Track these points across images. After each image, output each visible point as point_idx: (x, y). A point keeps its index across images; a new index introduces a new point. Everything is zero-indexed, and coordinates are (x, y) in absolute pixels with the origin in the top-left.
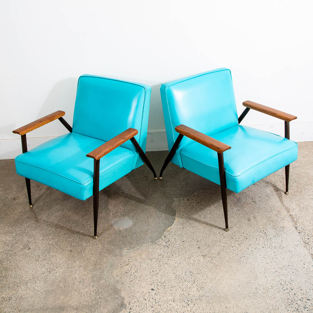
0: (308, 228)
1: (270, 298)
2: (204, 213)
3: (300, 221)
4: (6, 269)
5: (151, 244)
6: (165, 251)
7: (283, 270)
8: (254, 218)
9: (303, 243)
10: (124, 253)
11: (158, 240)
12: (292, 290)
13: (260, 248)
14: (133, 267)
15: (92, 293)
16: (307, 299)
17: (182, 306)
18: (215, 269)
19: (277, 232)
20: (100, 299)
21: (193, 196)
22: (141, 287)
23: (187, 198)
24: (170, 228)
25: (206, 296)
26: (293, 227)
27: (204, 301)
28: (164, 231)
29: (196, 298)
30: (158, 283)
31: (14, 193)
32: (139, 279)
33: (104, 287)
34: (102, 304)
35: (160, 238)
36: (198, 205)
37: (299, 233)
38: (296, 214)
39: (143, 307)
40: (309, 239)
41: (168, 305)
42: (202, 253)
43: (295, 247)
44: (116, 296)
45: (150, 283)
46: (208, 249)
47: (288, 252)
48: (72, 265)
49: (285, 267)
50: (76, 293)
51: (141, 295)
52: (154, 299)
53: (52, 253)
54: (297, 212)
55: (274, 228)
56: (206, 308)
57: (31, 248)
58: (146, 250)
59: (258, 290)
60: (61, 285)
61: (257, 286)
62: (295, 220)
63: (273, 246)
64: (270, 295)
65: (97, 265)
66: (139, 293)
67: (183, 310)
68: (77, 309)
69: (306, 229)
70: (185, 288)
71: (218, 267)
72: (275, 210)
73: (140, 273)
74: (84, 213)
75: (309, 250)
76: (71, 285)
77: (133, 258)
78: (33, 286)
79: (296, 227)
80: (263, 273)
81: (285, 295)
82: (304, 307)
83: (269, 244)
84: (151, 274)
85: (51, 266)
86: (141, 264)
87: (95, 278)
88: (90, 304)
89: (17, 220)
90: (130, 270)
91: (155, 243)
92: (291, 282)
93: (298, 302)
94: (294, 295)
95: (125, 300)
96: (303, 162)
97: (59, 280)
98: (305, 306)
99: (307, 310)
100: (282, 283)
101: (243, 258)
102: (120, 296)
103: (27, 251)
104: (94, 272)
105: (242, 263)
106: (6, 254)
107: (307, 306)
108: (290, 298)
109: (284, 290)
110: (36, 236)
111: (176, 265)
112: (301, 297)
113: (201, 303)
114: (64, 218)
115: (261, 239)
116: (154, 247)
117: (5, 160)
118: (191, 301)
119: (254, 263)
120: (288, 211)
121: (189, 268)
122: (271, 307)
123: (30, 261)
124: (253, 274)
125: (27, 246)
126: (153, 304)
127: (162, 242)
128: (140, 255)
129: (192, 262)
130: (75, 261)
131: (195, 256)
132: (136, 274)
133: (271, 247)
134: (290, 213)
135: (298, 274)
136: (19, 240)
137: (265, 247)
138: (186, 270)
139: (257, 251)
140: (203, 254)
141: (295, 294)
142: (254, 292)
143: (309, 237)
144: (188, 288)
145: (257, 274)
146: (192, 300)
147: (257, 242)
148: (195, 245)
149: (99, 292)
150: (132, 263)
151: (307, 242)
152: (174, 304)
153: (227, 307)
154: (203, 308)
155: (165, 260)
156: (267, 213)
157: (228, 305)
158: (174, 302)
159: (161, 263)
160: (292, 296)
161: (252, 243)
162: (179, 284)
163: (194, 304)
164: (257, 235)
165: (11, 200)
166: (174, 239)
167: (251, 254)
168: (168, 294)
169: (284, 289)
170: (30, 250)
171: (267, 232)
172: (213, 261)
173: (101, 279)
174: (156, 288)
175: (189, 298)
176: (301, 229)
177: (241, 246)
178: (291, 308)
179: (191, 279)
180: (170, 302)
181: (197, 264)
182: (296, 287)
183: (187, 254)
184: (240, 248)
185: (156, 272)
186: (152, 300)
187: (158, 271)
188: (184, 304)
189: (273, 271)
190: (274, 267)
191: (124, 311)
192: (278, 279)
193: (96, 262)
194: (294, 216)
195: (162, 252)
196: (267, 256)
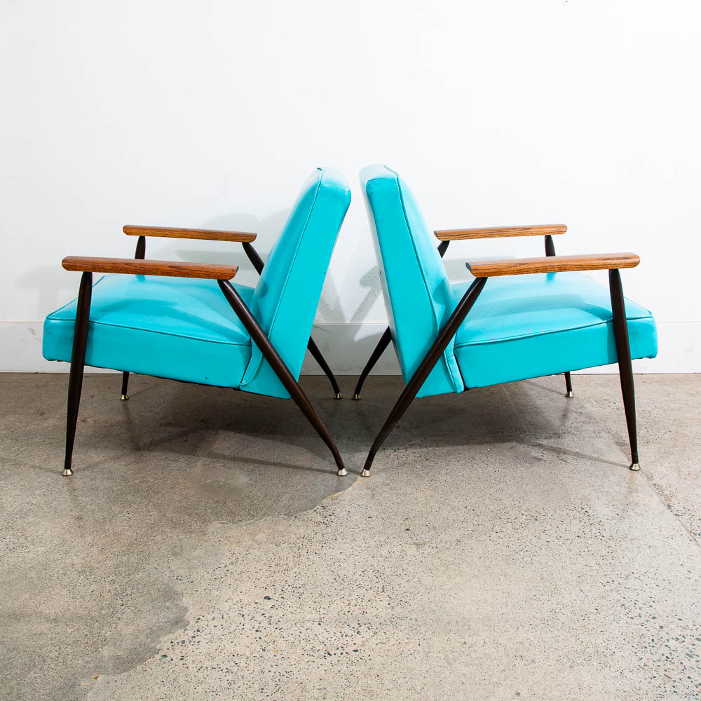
1: (590, 632)
2: (432, 473)
3: (680, 496)
5: (286, 517)
6: (317, 531)
7: (631, 580)
9: (686, 533)
10: (210, 530)
11: (305, 513)
12: (654, 618)
13: (571, 538)
14: (228, 553)
15: (104, 594)
16: (697, 639)
17: (340, 635)
18: (444, 569)
19: (619, 512)
20: (123, 607)
22: (238, 592)
24: (340, 493)
25: (411, 619)
26: (662, 505)
27: (404, 627)
28: (324, 498)
29: (382, 620)
30: (286, 587)
32: (236, 576)
33: (139, 586)
34: (125, 616)
35: (311, 509)
36: (419, 460)
37: (677, 515)
38: (670, 482)
39: (232, 629)
41: (303, 630)
42: (415, 539)
43: (666, 540)
44: (168, 604)
45: (265, 585)
46: (432, 532)
47: (646, 547)
48: (72, 542)
49: (636, 575)
51: (233, 606)
52: (267, 615)
53: (31, 519)
54: (671, 479)
55: (611, 504)
56: (407, 641)
58: (270, 527)
59: (559, 615)
60: (33, 574)
61: (555, 606)
62: (667, 492)
63: (607, 535)
64: (590, 627)
65: (135, 546)
66: (230, 603)
67: (341, 642)
68: (55, 620)
70: (356, 600)
71: (452, 567)
73: (241, 567)
74: (134, 460)
76: (56, 575)
77: (231, 539)
79: (669, 506)
80: (575, 583)
81: (633, 626)
82: (687, 654)
84: (272, 569)
85: (21, 539)
86: (251, 550)
87: (122, 569)
88: (94, 614)
91: (296, 517)
92: (652, 604)
93: (669, 644)
94: (658, 628)
95: (189, 612)
97: (29, 566)
98: (691, 652)
99: (697, 661)
100: (627, 604)
101: (522, 553)
102: (177, 605)
104: (125, 558)
105: (518, 561)
107: (697, 653)
108: (649, 634)
109: (632, 618)
111: (343, 557)
112: (680, 633)
113: (393, 632)
115: (576, 521)
116: (290, 523)
118: (368, 625)
119: (551, 563)
120: (649, 479)
121: (375, 564)
122: (591, 650)
124: (547, 584)
126: (261, 625)
127: (313, 516)
128: (253, 534)
129: (384, 553)
130: (82, 536)
131: (395, 543)
132: (231, 567)
133: (600, 537)
134: (653, 482)
135: (672, 589)
137: (583, 535)
138: (365, 568)
139: (561, 543)
140: (416, 542)
141: (661, 627)
142: (548, 618)
144: (366, 600)
145: (558, 583)
146: (370, 623)
147: (562, 527)
148: (398, 524)
149: (124, 594)
150: (226, 547)
151: (698, 532)
152: (317, 629)
153: (465, 643)
154: (400, 641)
155: (314, 548)
156: (593, 479)
157: (470, 639)
158: (320, 624)
159: (303, 552)
160: (654, 631)
161: (549, 527)
162: (342, 592)
163: (375, 633)
164: (564, 514)
166: (345, 513)
167: (544, 547)
168: (307, 609)
169: (629, 616)
171: (590, 511)
172: (440, 555)
173: (137, 570)
174: (277, 595)
175: (362, 620)
176: (681, 509)
177: (519, 531)
178: (648, 655)
179: (377, 585)
180: (308, 625)
181: (396, 558)
182: (666, 614)
183: (375, 539)
184: (516, 535)
185: (285, 567)
186: (262, 617)
187: (291, 564)
188: (346, 630)
189: (604, 580)
190: (607, 573)
191: (179, 634)
192: (614, 595)
193: (136, 540)
194: (664, 487)
195: (309, 532)
196: (590, 553)
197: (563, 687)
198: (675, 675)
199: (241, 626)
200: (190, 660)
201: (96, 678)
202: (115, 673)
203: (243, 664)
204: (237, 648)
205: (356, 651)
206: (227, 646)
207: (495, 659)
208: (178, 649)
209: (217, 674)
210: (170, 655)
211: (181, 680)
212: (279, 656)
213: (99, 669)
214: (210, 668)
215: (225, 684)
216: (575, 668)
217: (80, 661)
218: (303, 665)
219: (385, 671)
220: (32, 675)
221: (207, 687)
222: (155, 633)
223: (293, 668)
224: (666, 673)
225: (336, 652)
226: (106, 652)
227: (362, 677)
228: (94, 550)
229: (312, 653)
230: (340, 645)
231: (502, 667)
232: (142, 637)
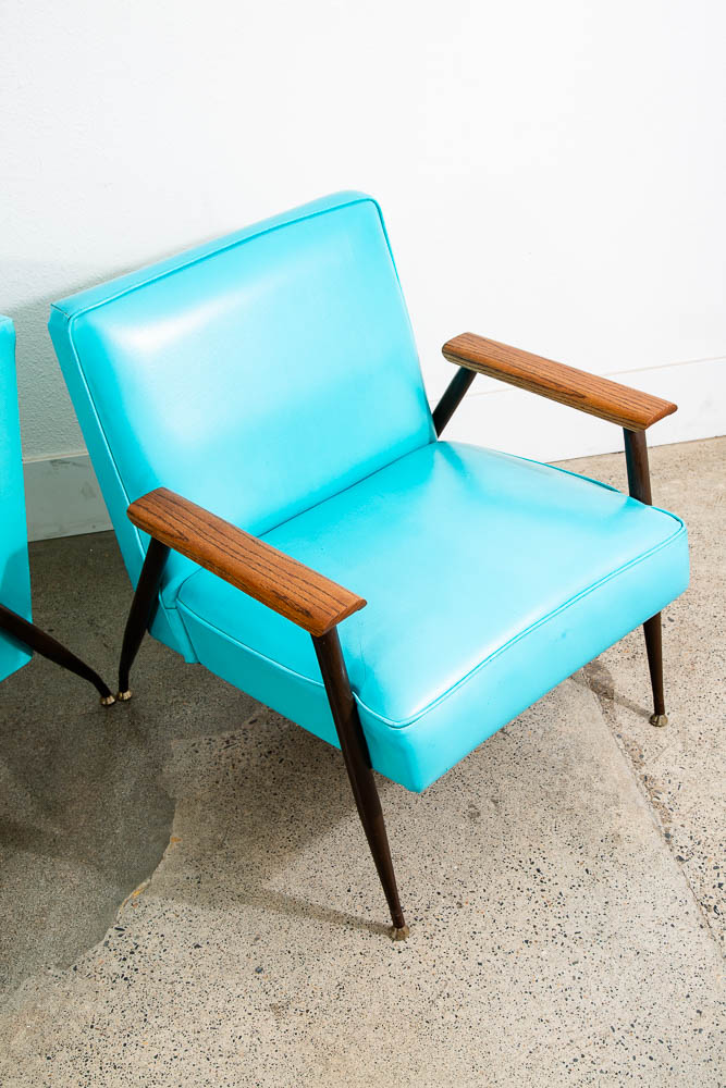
2: (291, 800)
3: (685, 804)
5: (58, 972)
6: (114, 1003)
7: (610, 1049)
8: (492, 805)
9: (694, 907)
11: (90, 953)
13: (516, 947)
18: (320, 1069)
19: (589, 863)
21: (251, 723)
23: (226, 735)
24: (144, 884)
26: (656, 833)
28: (119, 903)
35: (99, 940)
36: (268, 764)
37: (680, 859)
38: (672, 769)
40: (721, 887)
42: (272, 993)
43: (663, 930)
46: (300, 969)
47: (632, 955)
49: (618, 1035)
54: (672, 760)
55: (577, 844)
58: (34, 1008)
62: (664, 798)
63: (570, 930)
69: (709, 841)
71: (334, 1060)
72: (580, 760)
75: (718, 938)
79: (667, 835)
80: (524, 1071)
91: (75, 969)
96: (705, 530)
101: (440, 1002)
105: (436, 1027)
111: (159, 1067)
115: (521, 901)
116: (67, 988)
119: (485, 1024)
120: (638, 762)
127: (104, 959)
129: (225, 1043)
131: (242, 1013)
133: (561, 938)
134: (644, 770)
135: (672, 1062)
137: (534, 938)
139: (500, 964)
140: (275, 1001)
147: (501, 919)
148: (243, 957)
151: (712, 903)
155: (111, 1051)
156: (548, 776)
159: (94, 1068)
161: (481, 923)
164: (503, 882)
166: (156, 941)
167: (474, 979)
171: (544, 868)
172: (315, 1032)
176: (687, 841)
177: (436, 942)
181: (244, 1055)
183: (208, 1008)
184: (430, 951)
189: (569, 1055)
190: (573, 1036)
194: (659, 784)
195: (100, 1008)
196: (545, 984)
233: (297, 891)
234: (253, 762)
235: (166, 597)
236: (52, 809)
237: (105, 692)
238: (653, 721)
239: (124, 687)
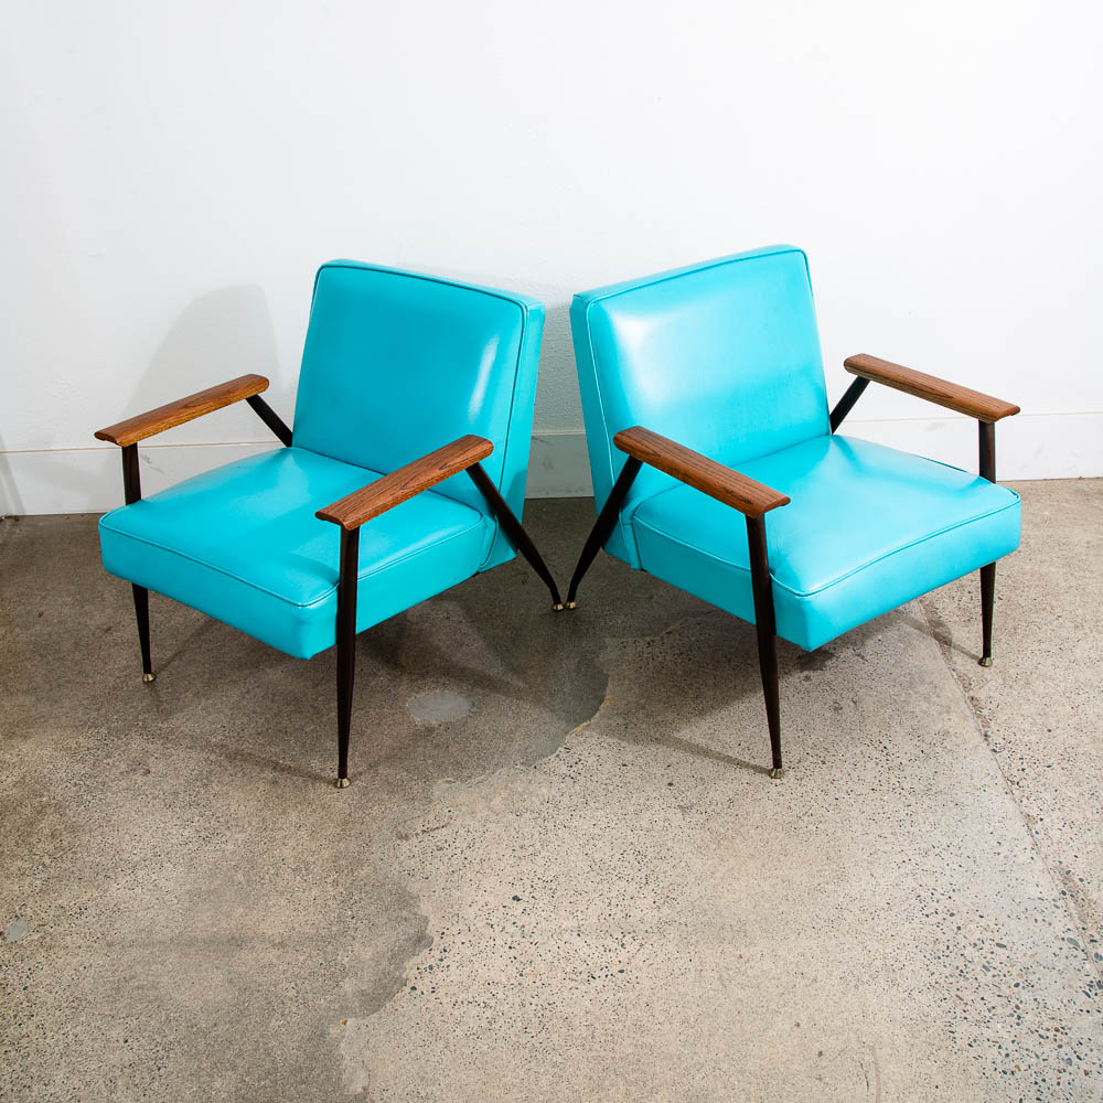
0: (1026, 739)
1: (880, 937)
2: (697, 685)
3: (1001, 717)
4: (74, 829)
5: (523, 768)
6: (563, 791)
7: (930, 858)
8: (852, 704)
9: (1002, 781)
10: (437, 793)
11: (546, 760)
12: (952, 915)
13: (864, 792)
14: (462, 832)
15: (330, 903)
16: (998, 945)
17: (603, 949)
18: (715, 846)
19: (924, 747)
20: (354, 921)
21: (667, 633)
22: (481, 892)
23: (648, 639)
24: (585, 724)
25: (680, 924)
26: (977, 733)
27: (672, 935)
28: (567, 733)
29: (647, 927)
30: (536, 881)
31: (108, 611)
32: (477, 868)
33: (367, 888)
34: (359, 934)
35: (552, 753)
36: (679, 661)
37: (995, 751)
38: (992, 694)
39: (482, 946)
40: (1023, 770)
41: (561, 944)
42: (680, 799)
43: (977, 793)
44: (404, 913)
45: (511, 879)
46: (700, 787)
47: (952, 805)
48: (274, 823)
49: (937, 850)
50: (283, 902)
51: (478, 913)
52: (519, 924)
53: (216, 788)
54: (994, 689)
55: (915, 734)
56: (677, 955)
57: (153, 770)
58: (506, 786)
59: (845, 912)
60: (240, 877)
61: (841, 899)
62: (985, 712)
63: (907, 787)
64: (879, 929)
65: (350, 825)
66: (475, 908)
67: (605, 959)
68: (282, 945)
69: (1018, 742)
70: (617, 897)
71: (725, 843)
72: (923, 681)
73: (481, 851)
74: (321, 676)
75: (1018, 801)
77: (463, 809)
78: (154, 877)
79: (986, 735)
80: (865, 864)
81: (928, 928)
82: (984, 966)
83: (894, 780)
84: (516, 853)
85: (213, 822)
86: (488, 825)
87: (343, 862)
88: (323, 932)
89: (114, 689)
90: (450, 840)
91: (535, 768)
92: (951, 894)
93: (966, 953)
94: (956, 930)
95: (430, 924)
96: (1032, 541)
97: (233, 863)
98: (988, 963)
99: (994, 976)
100: (923, 894)
101: (805, 818)
102: (415, 914)
103: (140, 779)
104: (342, 845)
105: (801, 831)
106: (76, 785)
107: (994, 965)
108: (944, 938)
109: (927, 916)
110: (170, 737)
111: (597, 831)
112: (979, 936)
113: (661, 942)
114: (258, 687)
115: (870, 765)
116: (530, 778)
117: (82, 515)
118: (633, 934)
119: (839, 834)
120: (967, 687)
121: (635, 841)
122: (878, 963)
123: (146, 807)
124: (834, 866)
125: (140, 766)
126: (513, 939)
127: (556, 764)
128: (487, 799)
129: (645, 823)
130: (284, 812)
131: (657, 808)
132: (468, 853)
133: (899, 790)
134: (971, 693)
135: (977, 870)
136: (118, 747)
137: (879, 788)
138: (624, 848)
139: (852, 801)
140: (682, 804)
141: (959, 928)
142: (833, 918)
143: (1025, 766)
144: (628, 897)
145: (847, 865)
146: (634, 931)
147: (855, 774)
148: (659, 775)
149: (352, 901)
150: (459, 822)
151: (1016, 780)
152: (578, 942)
153: (741, 957)
154: (669, 956)
155: (562, 817)
156: (896, 690)
157: (746, 950)
158: (579, 935)
159: (550, 825)
160: (950, 935)
161: (839, 775)
162: (600, 886)
163: (642, 945)
164: (858, 752)
165: (98, 633)
166: (594, 758)
167: (832, 807)
168: (563, 913)
169: (925, 912)
170: (150, 777)
171: (890, 747)
172: (711, 825)
173: (360, 863)
174: (527, 894)
175: (627, 928)
176: (1001, 740)
177: (803, 782)
178: (941, 969)
179: (639, 874)
180: (566, 936)
181: (659, 832)
182: (966, 909)
183: (632, 802)
184: (799, 788)
185: (531, 850)
186: (513, 929)
187: (538, 846)
188: (609, 942)
189: (899, 858)
190: (904, 848)
191: (425, 957)
192: (910, 883)
193: (350, 815)
194: (983, 703)
195: (554, 792)
196: (885, 816)
197: (847, 1014)
198: (967, 996)
199: (492, 943)
200: (442, 992)
201: (345, 1023)
202: (364, 1016)
203: (500, 996)
204: (491, 973)
205: (622, 971)
206: (480, 970)
207: (774, 978)
208: (428, 977)
209: (474, 1011)
210: (420, 988)
211: (437, 1020)
212: (539, 983)
213: (345, 1011)
214: (466, 1003)
215: (484, 1024)
216: (860, 988)
217: (322, 1001)
218: (566, 994)
219: (655, 999)
220: (274, 1023)
221: (466, 1028)
222: (397, 957)
223: (555, 997)
224: (959, 993)
225: (600, 973)
226: (349, 986)
227: (630, 1006)
228: (303, 833)
229: (574, 977)
230: (604, 964)
231: (781, 990)
232: (385, 963)
233: (700, 740)
234: (668, 658)
235: (624, 516)
236: (517, 671)
237: (557, 600)
238: (981, 662)
239: (571, 598)
